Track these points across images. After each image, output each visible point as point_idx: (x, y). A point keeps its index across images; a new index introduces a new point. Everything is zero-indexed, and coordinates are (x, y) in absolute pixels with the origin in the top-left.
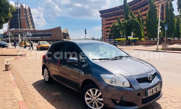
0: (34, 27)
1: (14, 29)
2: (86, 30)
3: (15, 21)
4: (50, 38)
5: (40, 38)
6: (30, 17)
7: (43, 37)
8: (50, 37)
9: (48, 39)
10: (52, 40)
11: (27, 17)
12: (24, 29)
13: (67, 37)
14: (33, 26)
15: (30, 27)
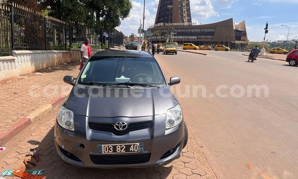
0: (190, 21)
1: (162, 24)
2: (267, 25)
3: (165, 11)
4: (212, 39)
5: (196, 37)
6: (187, 4)
7: (201, 37)
8: (211, 37)
9: (209, 40)
10: (214, 42)
11: (182, 5)
12: (175, 24)
13: (242, 38)
14: (189, 18)
15: (185, 20)
